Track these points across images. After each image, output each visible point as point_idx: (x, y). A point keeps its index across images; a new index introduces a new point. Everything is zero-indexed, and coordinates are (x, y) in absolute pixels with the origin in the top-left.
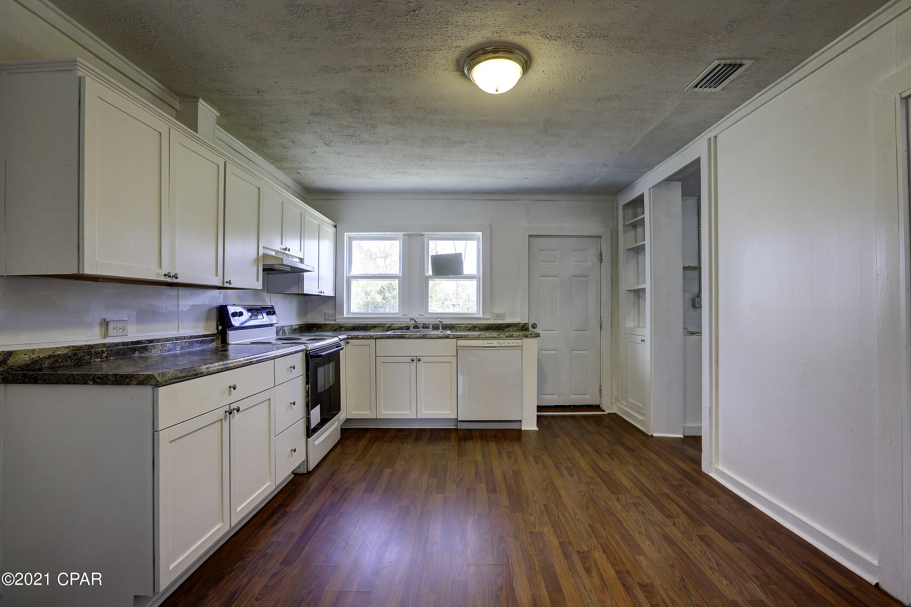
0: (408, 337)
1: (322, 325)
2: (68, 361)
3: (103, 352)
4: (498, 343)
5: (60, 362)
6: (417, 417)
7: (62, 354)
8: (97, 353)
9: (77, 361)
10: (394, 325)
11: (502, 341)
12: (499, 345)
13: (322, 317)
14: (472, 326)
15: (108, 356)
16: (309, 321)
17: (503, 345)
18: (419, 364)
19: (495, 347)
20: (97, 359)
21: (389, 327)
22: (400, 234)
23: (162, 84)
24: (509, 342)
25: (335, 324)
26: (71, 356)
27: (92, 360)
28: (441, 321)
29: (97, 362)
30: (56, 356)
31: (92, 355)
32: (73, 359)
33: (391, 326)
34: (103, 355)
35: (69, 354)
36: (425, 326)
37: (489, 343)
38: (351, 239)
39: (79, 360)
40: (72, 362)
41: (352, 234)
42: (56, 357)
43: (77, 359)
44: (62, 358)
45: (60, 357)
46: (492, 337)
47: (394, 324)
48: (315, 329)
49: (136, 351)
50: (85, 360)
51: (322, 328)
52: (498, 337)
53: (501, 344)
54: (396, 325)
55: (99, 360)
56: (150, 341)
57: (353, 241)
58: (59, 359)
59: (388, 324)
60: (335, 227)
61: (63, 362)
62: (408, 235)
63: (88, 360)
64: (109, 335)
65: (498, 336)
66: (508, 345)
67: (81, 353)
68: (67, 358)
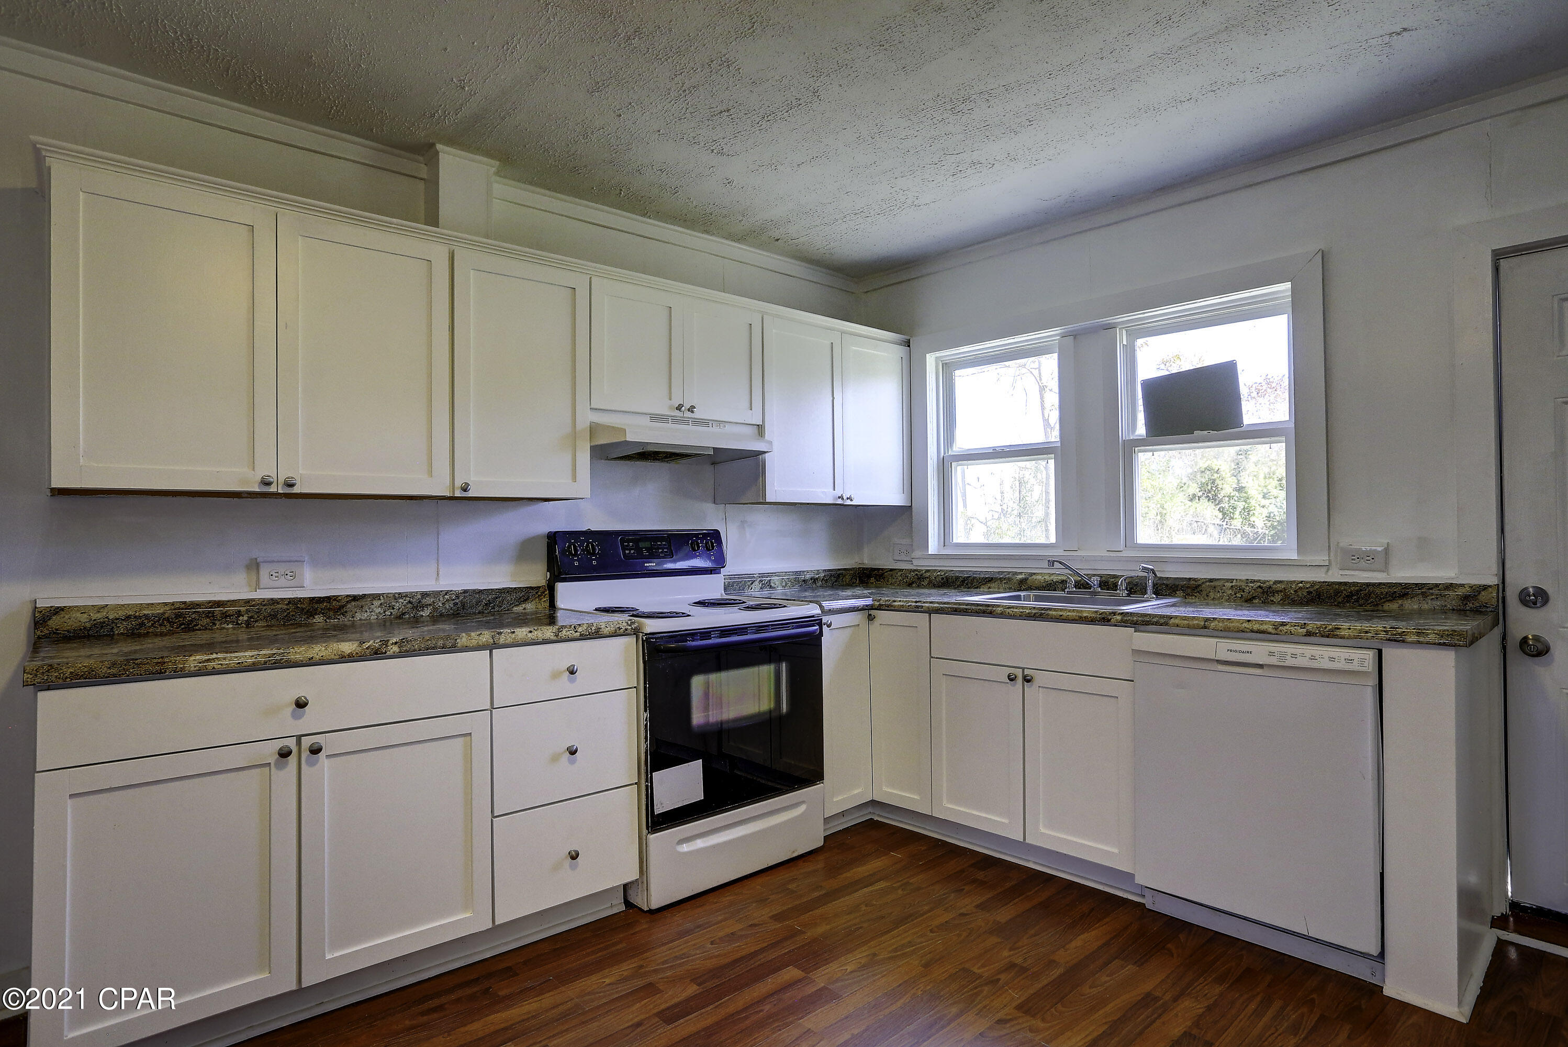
0: (1001, 614)
1: (887, 572)
2: (165, 626)
3: (239, 614)
4: (1271, 654)
5: (150, 627)
6: (1024, 839)
7: (153, 614)
8: (225, 615)
9: (183, 626)
10: (1034, 577)
11: (1289, 649)
12: (1273, 661)
13: (889, 551)
14: (1260, 587)
15: (252, 620)
16: (866, 562)
17: (1290, 662)
18: (1029, 689)
19: (1261, 666)
20: (228, 624)
21: (1022, 582)
22: (1052, 334)
23: (373, 141)
24: (1314, 653)
25: (911, 571)
26: (171, 619)
27: (215, 625)
28: (1152, 570)
29: (227, 629)
30: (139, 616)
31: (217, 618)
32: (176, 623)
33: (1026, 579)
34: (241, 618)
35: (166, 615)
36: (1108, 584)
37: (1236, 651)
38: (948, 369)
39: (188, 625)
40: (173, 627)
41: (948, 354)
42: (140, 619)
43: (183, 624)
44: (152, 620)
45: (147, 619)
46: (1252, 631)
47: (1034, 574)
48: (872, 580)
49: (316, 614)
50: (201, 625)
51: (886, 579)
52: (1273, 631)
53: (1283, 656)
54: (1039, 577)
55: (230, 626)
56: (355, 598)
57: (957, 373)
58: (146, 621)
59: (1021, 573)
60: (908, 344)
61: (155, 627)
62: (1075, 335)
63: (207, 625)
64: (261, 587)
65: (1276, 629)
66: (1314, 664)
67: (192, 614)
68: (163, 621)
